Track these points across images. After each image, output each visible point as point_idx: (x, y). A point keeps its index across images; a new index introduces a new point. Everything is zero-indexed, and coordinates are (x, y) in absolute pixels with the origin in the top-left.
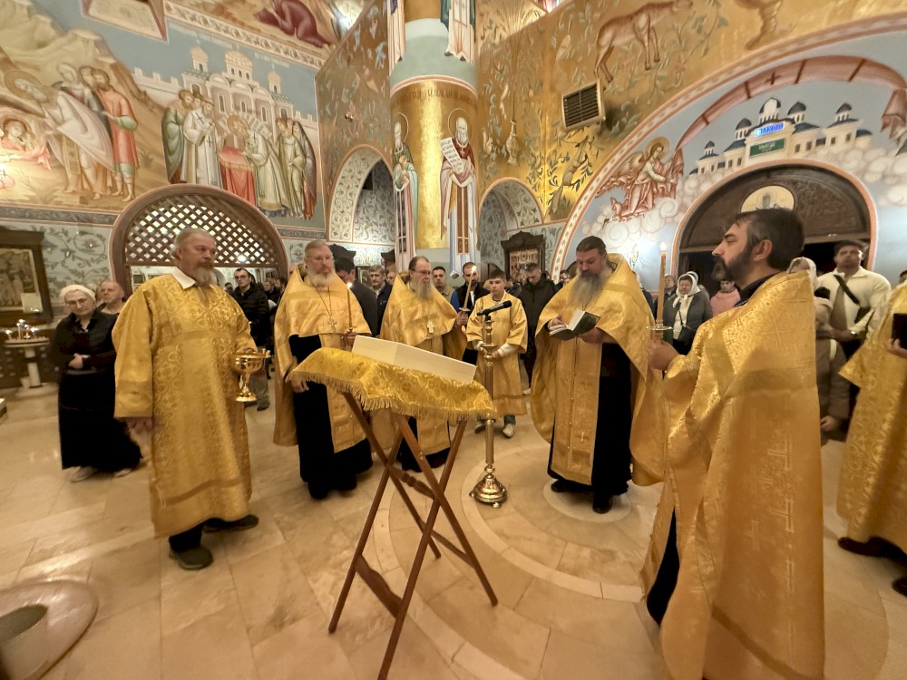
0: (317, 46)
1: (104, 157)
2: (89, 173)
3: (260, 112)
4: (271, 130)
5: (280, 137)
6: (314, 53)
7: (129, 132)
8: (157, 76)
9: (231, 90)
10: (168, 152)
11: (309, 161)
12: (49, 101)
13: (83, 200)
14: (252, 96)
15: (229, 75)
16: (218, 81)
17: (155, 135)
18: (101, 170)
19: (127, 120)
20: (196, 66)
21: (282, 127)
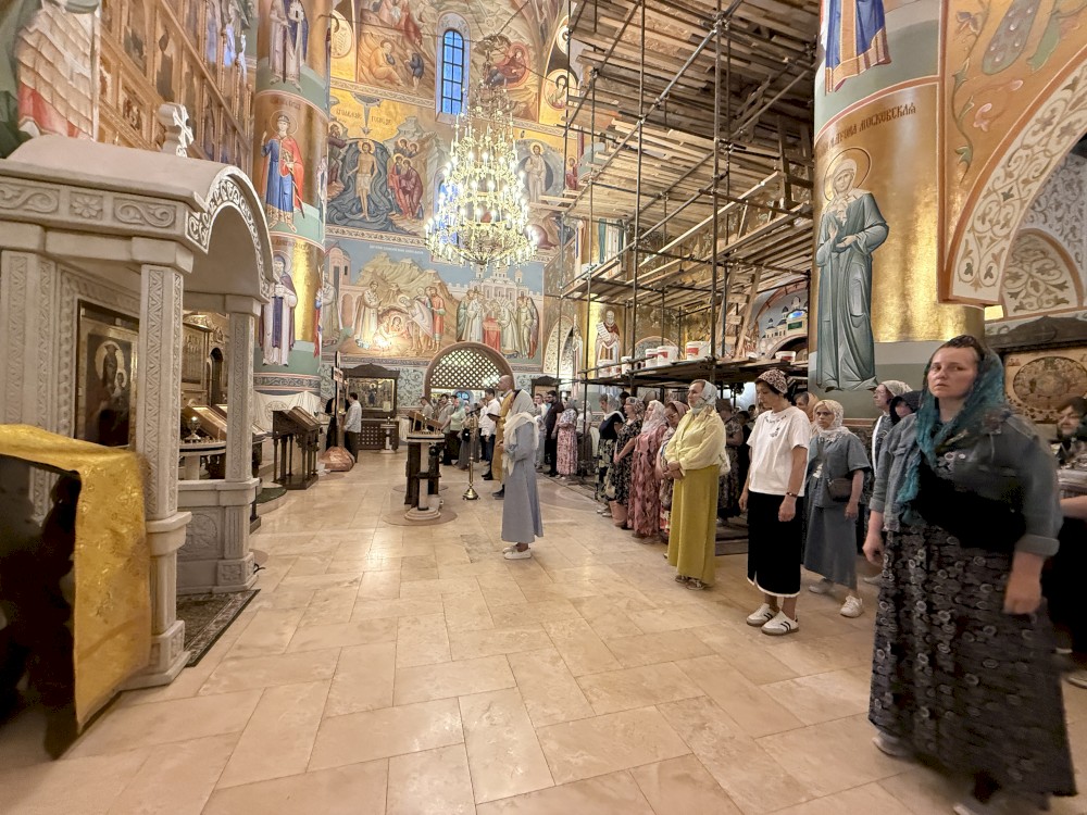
0: (547, 249)
1: (429, 331)
2: (422, 339)
3: (509, 296)
4: (513, 305)
5: (519, 309)
6: (545, 254)
7: (442, 316)
8: (458, 285)
9: (494, 285)
10: (458, 325)
11: (535, 321)
12: (411, 307)
13: (417, 354)
14: (506, 287)
15: (494, 277)
16: (488, 281)
17: (453, 316)
18: (427, 338)
19: (442, 310)
20: (477, 276)
21: (520, 302)
